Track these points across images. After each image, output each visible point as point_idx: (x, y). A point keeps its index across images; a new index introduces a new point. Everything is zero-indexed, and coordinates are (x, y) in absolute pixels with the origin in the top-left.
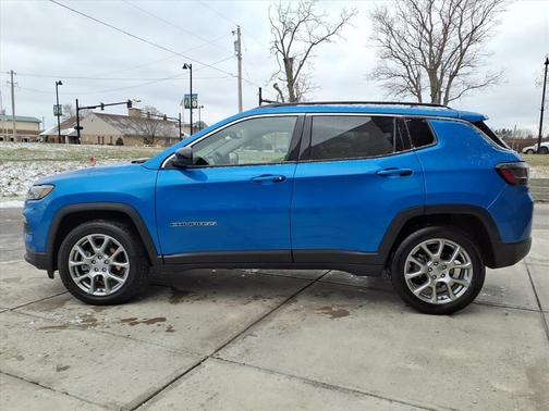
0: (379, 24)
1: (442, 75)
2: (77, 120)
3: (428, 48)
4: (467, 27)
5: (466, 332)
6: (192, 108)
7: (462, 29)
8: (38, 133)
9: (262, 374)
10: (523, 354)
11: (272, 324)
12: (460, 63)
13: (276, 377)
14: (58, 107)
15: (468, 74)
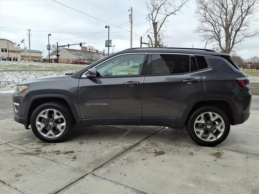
0: (200, 5)
1: (232, 30)
2: (57, 52)
3: (225, 17)
4: (245, 7)
5: (224, 167)
6: (109, 46)
7: (243, 8)
8: (40, 58)
9: (113, 184)
10: (252, 181)
11: (124, 157)
12: (241, 24)
13: (119, 186)
14: (49, 46)
15: (245, 30)
